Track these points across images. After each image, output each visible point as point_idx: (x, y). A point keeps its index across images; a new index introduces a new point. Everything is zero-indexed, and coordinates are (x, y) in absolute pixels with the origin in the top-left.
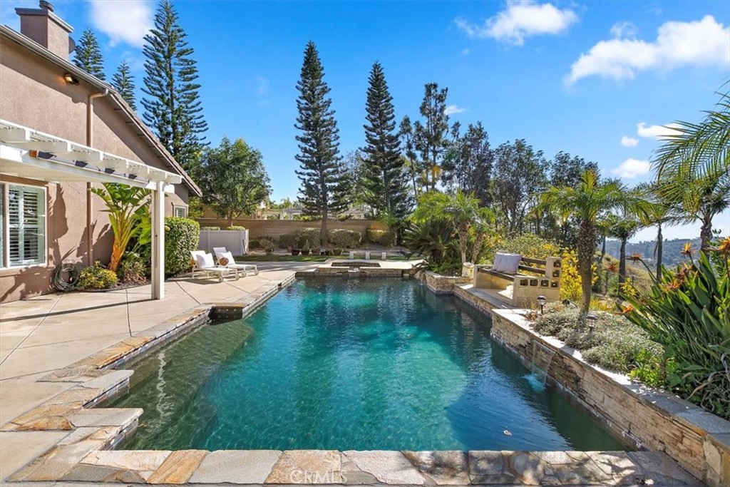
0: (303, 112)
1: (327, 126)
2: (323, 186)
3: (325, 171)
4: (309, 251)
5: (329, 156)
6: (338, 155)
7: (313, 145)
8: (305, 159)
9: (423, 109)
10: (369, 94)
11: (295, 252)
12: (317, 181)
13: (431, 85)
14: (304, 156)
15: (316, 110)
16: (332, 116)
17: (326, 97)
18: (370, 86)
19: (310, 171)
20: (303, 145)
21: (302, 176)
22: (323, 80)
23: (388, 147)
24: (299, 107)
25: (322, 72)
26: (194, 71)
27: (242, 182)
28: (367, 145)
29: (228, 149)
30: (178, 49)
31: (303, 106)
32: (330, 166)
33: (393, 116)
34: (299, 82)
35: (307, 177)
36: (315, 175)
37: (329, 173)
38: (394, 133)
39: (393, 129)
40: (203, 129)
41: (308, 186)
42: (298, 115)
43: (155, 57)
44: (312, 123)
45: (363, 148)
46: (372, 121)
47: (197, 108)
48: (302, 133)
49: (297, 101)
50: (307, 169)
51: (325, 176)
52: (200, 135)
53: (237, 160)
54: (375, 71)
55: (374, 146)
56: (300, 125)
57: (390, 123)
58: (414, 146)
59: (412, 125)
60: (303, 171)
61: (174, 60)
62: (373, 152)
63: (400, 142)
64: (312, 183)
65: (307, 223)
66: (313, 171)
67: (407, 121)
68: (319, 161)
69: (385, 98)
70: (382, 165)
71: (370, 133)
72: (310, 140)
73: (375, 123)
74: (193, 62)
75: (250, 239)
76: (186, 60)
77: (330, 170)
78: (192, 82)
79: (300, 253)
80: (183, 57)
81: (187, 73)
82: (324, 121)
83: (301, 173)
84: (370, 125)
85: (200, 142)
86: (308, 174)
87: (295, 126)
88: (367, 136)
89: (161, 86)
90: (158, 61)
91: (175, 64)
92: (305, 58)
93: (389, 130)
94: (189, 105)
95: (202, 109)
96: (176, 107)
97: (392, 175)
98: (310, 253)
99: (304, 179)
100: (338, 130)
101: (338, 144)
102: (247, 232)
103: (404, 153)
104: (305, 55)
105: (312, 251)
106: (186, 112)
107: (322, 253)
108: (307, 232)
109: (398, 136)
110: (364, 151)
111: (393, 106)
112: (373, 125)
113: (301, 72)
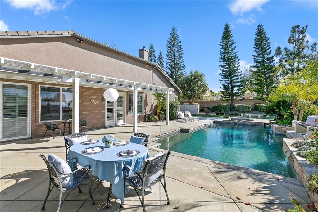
0: (222, 54)
1: (233, 59)
2: (232, 85)
3: (232, 79)
4: (224, 113)
5: (234, 72)
6: (239, 71)
7: (227, 68)
8: (223, 74)
9: (290, 41)
10: (255, 40)
11: (218, 114)
12: (228, 84)
13: (295, 26)
14: (223, 73)
15: (228, 53)
16: (236, 54)
17: (233, 46)
18: (256, 36)
19: (225, 79)
20: (222, 69)
21: (222, 82)
22: (232, 39)
23: (267, 63)
24: (220, 53)
25: (232, 35)
26: (181, 49)
27: (197, 86)
28: (255, 64)
29: (192, 75)
30: (176, 42)
31: (222, 52)
32: (235, 76)
33: (270, 48)
34: (221, 42)
35: (224, 82)
36: (228, 81)
37: (234, 79)
38: (270, 56)
39: (270, 54)
40: (184, 68)
41: (224, 86)
42: (220, 56)
43: (170, 47)
44: (226, 59)
45: (252, 66)
46: (257, 52)
47: (182, 61)
48: (222, 64)
49: (220, 50)
50: (224, 78)
51: (232, 81)
52: (183, 71)
53: (195, 78)
54: (258, 29)
55: (259, 64)
56: (221, 60)
57: (268, 51)
58: (284, 61)
59: (282, 50)
60: (222, 79)
61: (175, 46)
62: (258, 67)
63: (274, 60)
64: (226, 84)
65: (224, 102)
66: (227, 79)
67: (279, 48)
68: (229, 74)
69: (265, 39)
70: (263, 73)
71: (256, 58)
72: (225, 66)
73: (259, 53)
74: (181, 45)
75: (200, 108)
76: (179, 45)
77: (235, 78)
78: (181, 53)
79: (220, 114)
80: (178, 44)
81: (179, 50)
82: (232, 57)
83: (221, 81)
84: (256, 55)
85: (183, 73)
86: (225, 81)
87: (219, 61)
88: (254, 60)
89: (171, 56)
90: (170, 48)
91: (176, 48)
92: (224, 31)
93: (268, 55)
94: (180, 61)
95: (184, 61)
96: (176, 62)
97: (269, 77)
98: (224, 114)
99: (223, 83)
100: (239, 60)
101: (239, 66)
102: (199, 105)
103: (277, 65)
104: (224, 30)
105: (225, 113)
106: (178, 63)
107: (230, 115)
108: (224, 106)
109: (273, 57)
110: (253, 67)
111: (270, 43)
112: (258, 54)
113: (222, 38)
